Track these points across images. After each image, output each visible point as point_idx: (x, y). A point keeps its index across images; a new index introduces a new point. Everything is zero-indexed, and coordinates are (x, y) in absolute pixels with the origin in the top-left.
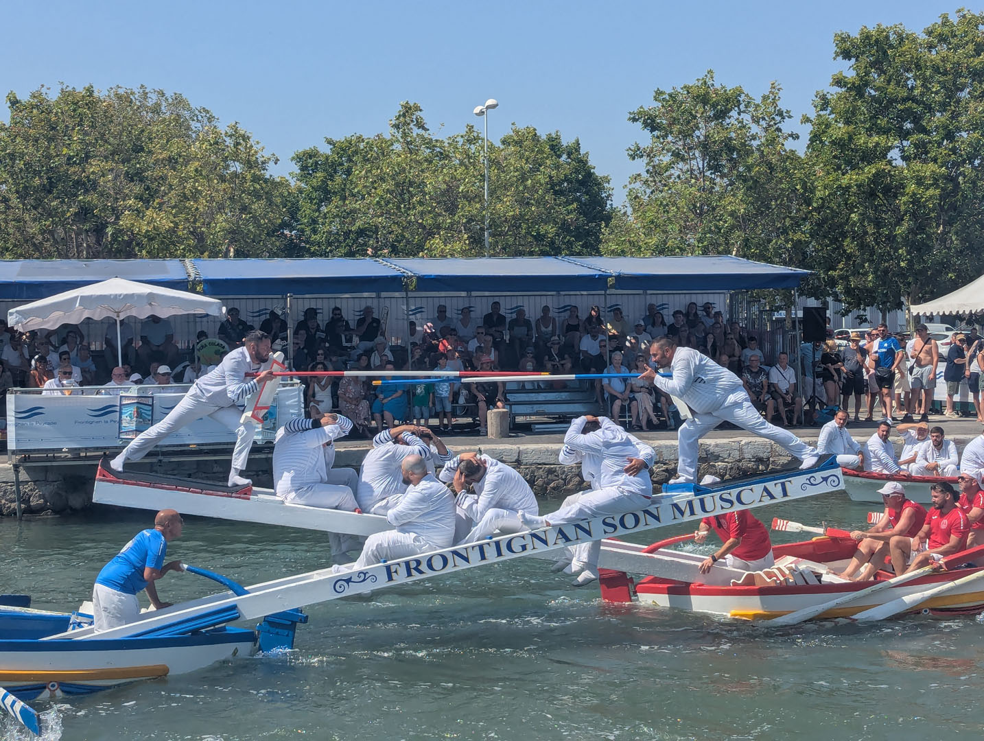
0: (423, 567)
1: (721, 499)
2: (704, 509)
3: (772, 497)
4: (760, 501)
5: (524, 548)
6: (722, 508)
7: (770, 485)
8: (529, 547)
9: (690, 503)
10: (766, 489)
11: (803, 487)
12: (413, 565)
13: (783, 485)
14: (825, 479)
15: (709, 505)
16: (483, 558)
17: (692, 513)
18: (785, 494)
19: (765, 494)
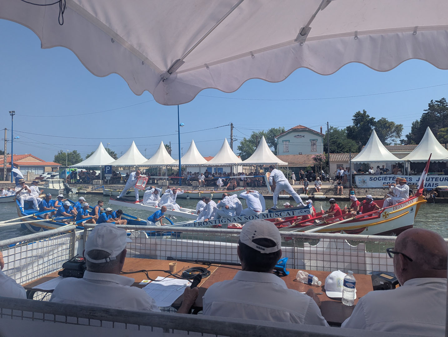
0: (202, 224)
1: (276, 214)
2: (271, 217)
3: (290, 215)
4: (286, 216)
5: (225, 222)
6: (276, 217)
7: (289, 212)
8: (226, 222)
9: (267, 215)
10: (288, 213)
11: (299, 213)
12: (200, 223)
13: (293, 212)
14: (305, 211)
15: (272, 216)
16: (216, 223)
17: (268, 217)
18: (293, 214)
19: (288, 214)
